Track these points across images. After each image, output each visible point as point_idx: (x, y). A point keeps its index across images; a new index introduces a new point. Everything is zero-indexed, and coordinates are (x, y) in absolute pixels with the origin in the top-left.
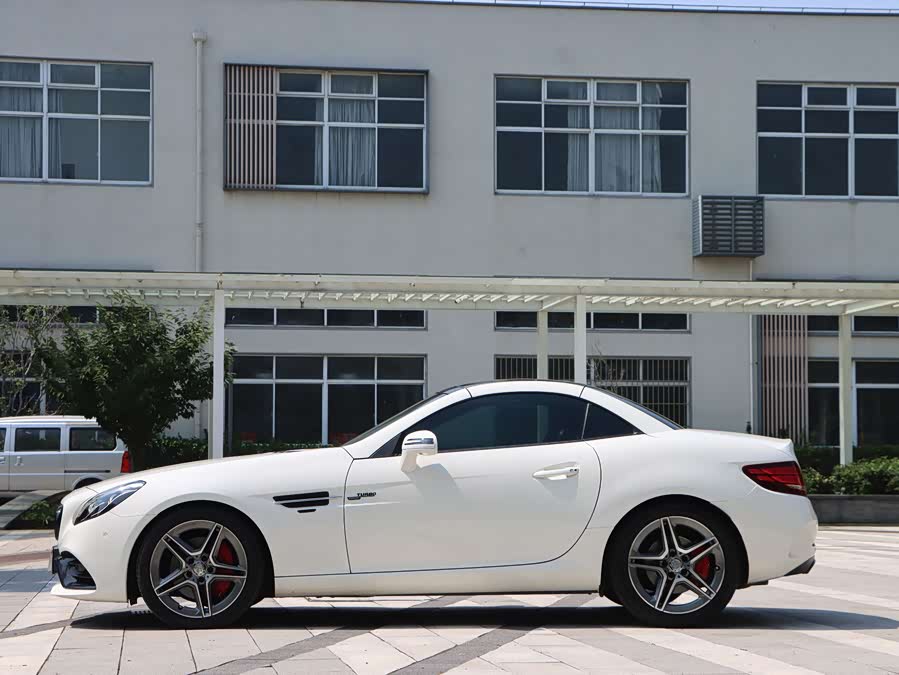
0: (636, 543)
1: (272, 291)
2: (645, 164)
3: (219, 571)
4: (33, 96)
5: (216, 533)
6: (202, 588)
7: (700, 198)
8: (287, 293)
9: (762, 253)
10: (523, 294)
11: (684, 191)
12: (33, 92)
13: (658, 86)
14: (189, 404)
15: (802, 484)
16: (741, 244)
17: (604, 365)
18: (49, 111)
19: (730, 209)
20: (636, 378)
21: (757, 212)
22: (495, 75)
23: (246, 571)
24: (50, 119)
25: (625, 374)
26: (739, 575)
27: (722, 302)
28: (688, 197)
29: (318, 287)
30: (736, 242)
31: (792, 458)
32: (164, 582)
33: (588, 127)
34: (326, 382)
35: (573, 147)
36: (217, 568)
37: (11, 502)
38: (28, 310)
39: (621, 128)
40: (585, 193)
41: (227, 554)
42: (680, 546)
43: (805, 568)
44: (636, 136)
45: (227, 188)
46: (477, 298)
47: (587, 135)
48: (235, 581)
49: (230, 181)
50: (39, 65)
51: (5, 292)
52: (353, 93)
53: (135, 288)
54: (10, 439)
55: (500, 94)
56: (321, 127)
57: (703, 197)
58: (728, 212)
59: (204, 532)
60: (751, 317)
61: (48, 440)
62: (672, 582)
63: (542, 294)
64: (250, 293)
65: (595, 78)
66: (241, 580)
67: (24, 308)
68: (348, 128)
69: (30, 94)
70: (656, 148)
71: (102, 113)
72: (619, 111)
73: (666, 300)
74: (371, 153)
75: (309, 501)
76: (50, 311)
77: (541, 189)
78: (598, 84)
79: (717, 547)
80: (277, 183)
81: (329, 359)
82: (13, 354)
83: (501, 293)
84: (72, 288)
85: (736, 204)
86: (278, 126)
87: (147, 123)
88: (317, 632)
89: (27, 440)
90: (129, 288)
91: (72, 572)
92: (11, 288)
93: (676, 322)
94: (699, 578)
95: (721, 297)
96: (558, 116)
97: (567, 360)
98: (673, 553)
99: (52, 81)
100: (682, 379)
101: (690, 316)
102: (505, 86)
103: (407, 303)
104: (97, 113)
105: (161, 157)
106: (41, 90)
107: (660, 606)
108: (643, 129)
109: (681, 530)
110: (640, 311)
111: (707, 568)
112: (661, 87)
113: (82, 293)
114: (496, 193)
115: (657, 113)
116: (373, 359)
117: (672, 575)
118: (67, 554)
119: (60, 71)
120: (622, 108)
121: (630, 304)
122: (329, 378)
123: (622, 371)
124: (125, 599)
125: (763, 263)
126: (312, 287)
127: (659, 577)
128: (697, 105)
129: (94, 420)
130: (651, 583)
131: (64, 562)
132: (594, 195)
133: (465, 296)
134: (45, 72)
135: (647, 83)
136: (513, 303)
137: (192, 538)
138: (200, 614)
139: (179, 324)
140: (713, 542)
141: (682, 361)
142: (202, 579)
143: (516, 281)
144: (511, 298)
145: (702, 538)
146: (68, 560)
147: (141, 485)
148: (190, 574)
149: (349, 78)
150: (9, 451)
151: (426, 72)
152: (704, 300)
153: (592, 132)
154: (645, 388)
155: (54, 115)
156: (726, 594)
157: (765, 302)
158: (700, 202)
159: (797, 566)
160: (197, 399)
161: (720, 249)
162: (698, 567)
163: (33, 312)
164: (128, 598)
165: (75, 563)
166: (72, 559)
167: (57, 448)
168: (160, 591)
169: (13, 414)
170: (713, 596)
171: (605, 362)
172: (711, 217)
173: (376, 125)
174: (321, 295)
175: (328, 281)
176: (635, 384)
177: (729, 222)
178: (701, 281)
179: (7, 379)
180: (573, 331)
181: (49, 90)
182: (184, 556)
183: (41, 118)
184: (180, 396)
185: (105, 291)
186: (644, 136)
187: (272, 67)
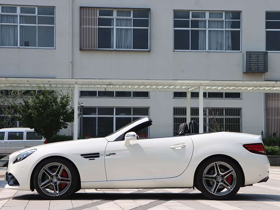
0: (205, 171)
1: (95, 85)
2: (226, 41)
3: (62, 180)
4: (14, 18)
5: (61, 167)
6: (56, 186)
7: (245, 52)
8: (100, 86)
9: (267, 71)
10: (182, 86)
11: (240, 50)
12: (14, 16)
13: (230, 13)
14: (66, 124)
15: (264, 151)
16: (259, 68)
17: (211, 111)
18: (20, 23)
19: (256, 56)
20: (222, 115)
21: (265, 57)
22: (174, 10)
23: (71, 180)
24: (20, 26)
25: (219, 113)
26: (241, 182)
27: (251, 88)
28: (241, 52)
29: (110, 83)
30: (258, 67)
31: (261, 142)
32: (43, 184)
33: (206, 28)
34: (115, 116)
35: (201, 35)
36: (61, 179)
37: (5, 157)
38: (12, 92)
39: (217, 28)
40: (205, 51)
41: (64, 174)
42: (221, 172)
43: (265, 180)
44: (223, 31)
45: (81, 50)
46: (165, 87)
47: (205, 31)
48: (67, 184)
49: (82, 47)
50: (16, 7)
51: (3, 85)
52: (124, 16)
53: (47, 84)
54: (6, 136)
55: (175, 17)
56: (113, 28)
57: (246, 52)
58: (255, 57)
59: (57, 167)
60: (263, 93)
61: (20, 136)
62: (218, 184)
63: (188, 86)
64: (87, 86)
65: (208, 11)
66: (69, 183)
67: (11, 91)
68: (122, 29)
69: (13, 17)
70: (230, 35)
71: (38, 24)
72: (217, 22)
73: (232, 88)
74: (130, 38)
75: (93, 156)
76: (20, 92)
77: (189, 49)
78: (209, 13)
79: (234, 172)
80: (98, 48)
81: (116, 108)
82: (7, 107)
83: (174, 86)
84: (26, 84)
85: (258, 54)
86: (98, 28)
87: (54, 27)
88: (95, 201)
89: (12, 136)
90: (45, 84)
91: (12, 180)
92: (5, 84)
93: (237, 95)
94: (227, 183)
95: (251, 87)
96: (195, 24)
97: (196, 109)
98: (218, 174)
99: (21, 13)
100: (239, 115)
101: (242, 93)
102: (177, 14)
103: (142, 89)
104: (36, 24)
105: (58, 39)
106: (17, 16)
107: (214, 193)
108: (225, 28)
109: (221, 166)
110: (224, 92)
111: (230, 180)
112: (232, 14)
113: (30, 86)
114: (174, 51)
115: (230, 23)
116: (131, 108)
117: (218, 182)
118: (10, 174)
119: (24, 9)
120: (218, 21)
121: (219, 89)
122: (116, 115)
123: (218, 112)
124: (30, 190)
125: (268, 75)
126: (108, 83)
127: (214, 183)
128: (244, 20)
129: (33, 129)
130: (211, 185)
131: (10, 177)
132: (208, 52)
133: (161, 87)
134: (19, 9)
135: (227, 12)
136: (178, 89)
137: (52, 169)
138: (55, 195)
139: (61, 96)
140: (232, 171)
141: (239, 109)
142: (56, 183)
143: (179, 81)
144: (177, 87)
145: (229, 169)
146: (11, 176)
147: (35, 150)
148: (52, 181)
149: (123, 11)
150: (6, 140)
151: (150, 9)
152: (245, 88)
153: (207, 30)
154: (226, 119)
155: (21, 25)
156: (237, 189)
157: (267, 89)
158: (245, 53)
159: (262, 179)
160: (69, 122)
161: (252, 70)
162: (227, 179)
163: (14, 92)
164: (31, 189)
165: (13, 177)
166: (12, 176)
167: (22, 139)
168: (41, 187)
169: (8, 127)
170: (232, 189)
171: (212, 110)
172: (249, 59)
173: (132, 28)
174: (112, 86)
175: (113, 81)
176: (222, 117)
177: (255, 61)
178: (243, 81)
179: (6, 115)
180: (199, 99)
181: (20, 16)
182: (50, 175)
183: (17, 26)
184: (63, 121)
185: (37, 85)
186: (225, 31)
187: (96, 8)
